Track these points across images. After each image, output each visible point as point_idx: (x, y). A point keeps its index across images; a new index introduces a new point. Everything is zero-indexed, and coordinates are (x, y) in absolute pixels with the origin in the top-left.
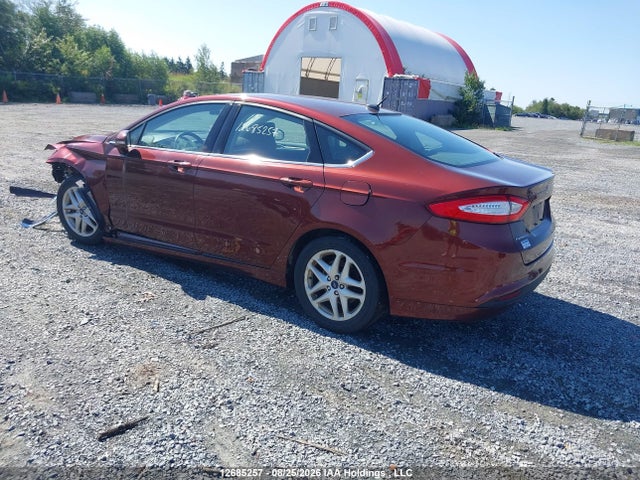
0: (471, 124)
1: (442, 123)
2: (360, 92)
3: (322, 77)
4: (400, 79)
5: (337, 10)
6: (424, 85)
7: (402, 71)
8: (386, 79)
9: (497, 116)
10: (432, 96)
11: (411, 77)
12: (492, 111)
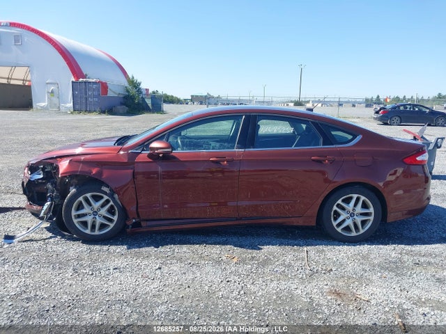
0: (139, 111)
1: (121, 111)
2: (52, 92)
3: (20, 83)
4: (85, 82)
5: (19, 29)
6: (104, 87)
7: (84, 77)
8: (73, 82)
9: (153, 105)
10: (110, 94)
11: (94, 80)
12: (149, 102)
